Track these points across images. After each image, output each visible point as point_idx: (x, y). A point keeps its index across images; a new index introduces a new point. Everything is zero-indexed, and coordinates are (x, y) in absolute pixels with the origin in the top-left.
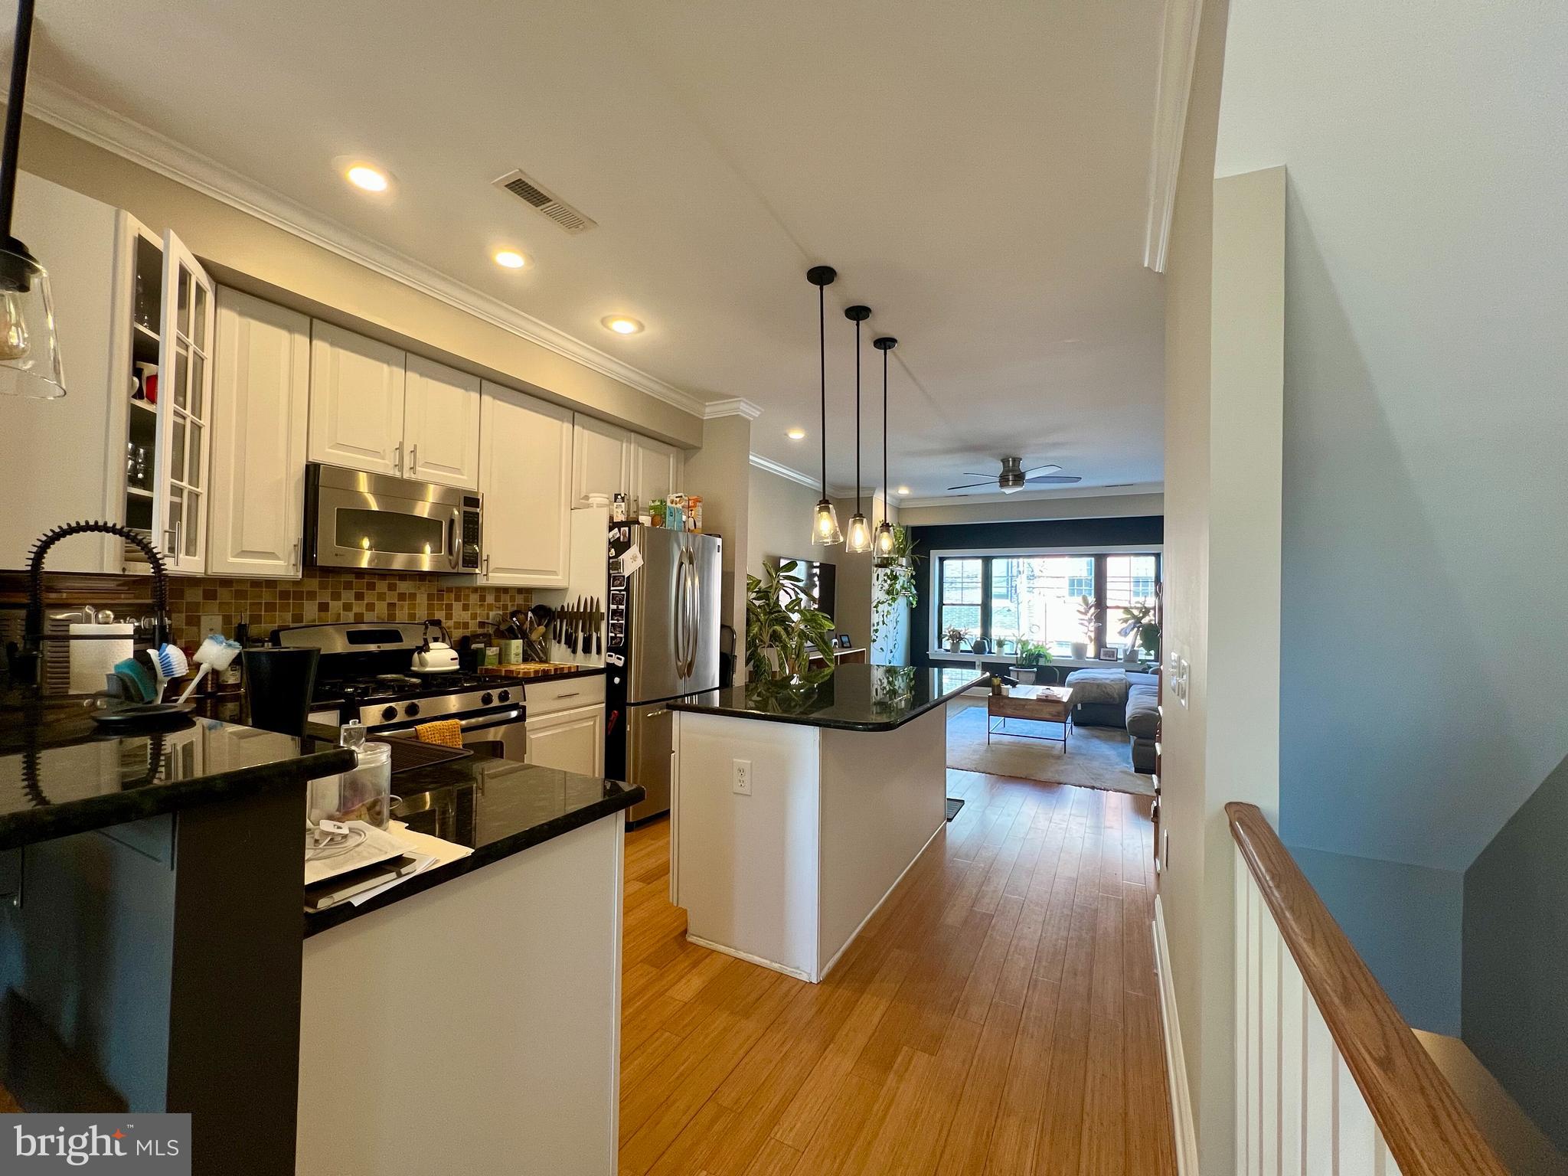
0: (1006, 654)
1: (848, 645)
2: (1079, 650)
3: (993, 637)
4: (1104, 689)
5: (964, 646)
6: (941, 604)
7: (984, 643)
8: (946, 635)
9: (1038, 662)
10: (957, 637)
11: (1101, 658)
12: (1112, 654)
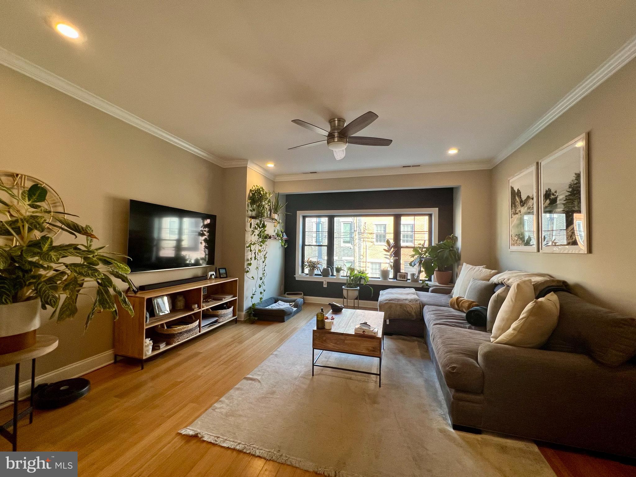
0: (342, 276)
1: (225, 276)
2: (385, 274)
3: (334, 267)
4: (405, 308)
5: (316, 272)
6: (304, 245)
7: (329, 270)
8: (306, 265)
9: (360, 282)
10: (313, 266)
11: (397, 279)
12: (404, 276)
